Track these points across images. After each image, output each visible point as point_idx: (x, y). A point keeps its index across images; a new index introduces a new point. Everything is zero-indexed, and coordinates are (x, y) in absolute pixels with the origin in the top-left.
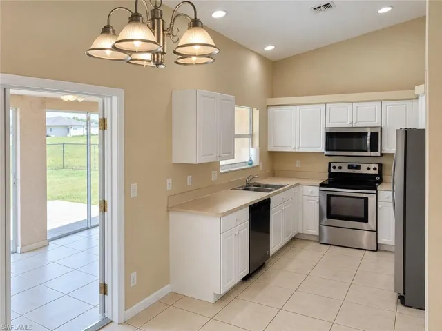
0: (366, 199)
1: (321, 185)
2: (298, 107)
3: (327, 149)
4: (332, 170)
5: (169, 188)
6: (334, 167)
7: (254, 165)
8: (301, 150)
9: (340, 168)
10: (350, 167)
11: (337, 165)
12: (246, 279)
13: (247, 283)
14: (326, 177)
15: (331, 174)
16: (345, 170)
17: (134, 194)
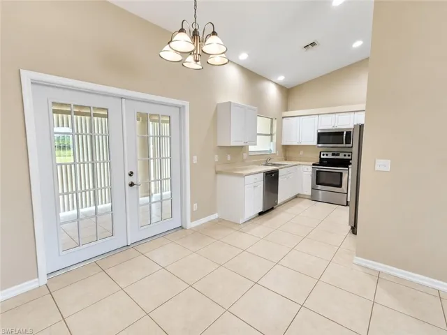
0: (341, 173)
1: (314, 165)
2: (301, 118)
3: (318, 143)
4: (322, 157)
5: (217, 160)
6: (323, 155)
7: (273, 152)
8: (302, 144)
9: (327, 155)
10: (333, 155)
11: (325, 153)
12: (260, 214)
13: (261, 217)
14: (317, 161)
15: (321, 159)
16: (330, 156)
17: (195, 162)
